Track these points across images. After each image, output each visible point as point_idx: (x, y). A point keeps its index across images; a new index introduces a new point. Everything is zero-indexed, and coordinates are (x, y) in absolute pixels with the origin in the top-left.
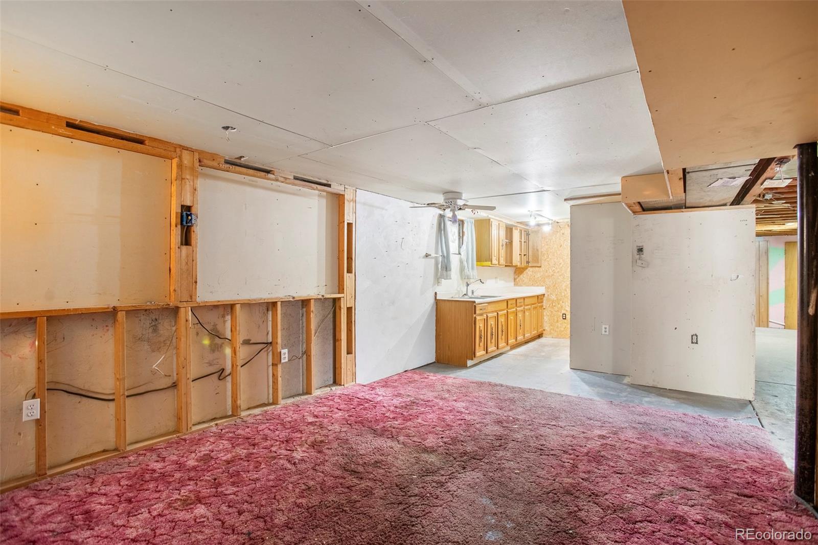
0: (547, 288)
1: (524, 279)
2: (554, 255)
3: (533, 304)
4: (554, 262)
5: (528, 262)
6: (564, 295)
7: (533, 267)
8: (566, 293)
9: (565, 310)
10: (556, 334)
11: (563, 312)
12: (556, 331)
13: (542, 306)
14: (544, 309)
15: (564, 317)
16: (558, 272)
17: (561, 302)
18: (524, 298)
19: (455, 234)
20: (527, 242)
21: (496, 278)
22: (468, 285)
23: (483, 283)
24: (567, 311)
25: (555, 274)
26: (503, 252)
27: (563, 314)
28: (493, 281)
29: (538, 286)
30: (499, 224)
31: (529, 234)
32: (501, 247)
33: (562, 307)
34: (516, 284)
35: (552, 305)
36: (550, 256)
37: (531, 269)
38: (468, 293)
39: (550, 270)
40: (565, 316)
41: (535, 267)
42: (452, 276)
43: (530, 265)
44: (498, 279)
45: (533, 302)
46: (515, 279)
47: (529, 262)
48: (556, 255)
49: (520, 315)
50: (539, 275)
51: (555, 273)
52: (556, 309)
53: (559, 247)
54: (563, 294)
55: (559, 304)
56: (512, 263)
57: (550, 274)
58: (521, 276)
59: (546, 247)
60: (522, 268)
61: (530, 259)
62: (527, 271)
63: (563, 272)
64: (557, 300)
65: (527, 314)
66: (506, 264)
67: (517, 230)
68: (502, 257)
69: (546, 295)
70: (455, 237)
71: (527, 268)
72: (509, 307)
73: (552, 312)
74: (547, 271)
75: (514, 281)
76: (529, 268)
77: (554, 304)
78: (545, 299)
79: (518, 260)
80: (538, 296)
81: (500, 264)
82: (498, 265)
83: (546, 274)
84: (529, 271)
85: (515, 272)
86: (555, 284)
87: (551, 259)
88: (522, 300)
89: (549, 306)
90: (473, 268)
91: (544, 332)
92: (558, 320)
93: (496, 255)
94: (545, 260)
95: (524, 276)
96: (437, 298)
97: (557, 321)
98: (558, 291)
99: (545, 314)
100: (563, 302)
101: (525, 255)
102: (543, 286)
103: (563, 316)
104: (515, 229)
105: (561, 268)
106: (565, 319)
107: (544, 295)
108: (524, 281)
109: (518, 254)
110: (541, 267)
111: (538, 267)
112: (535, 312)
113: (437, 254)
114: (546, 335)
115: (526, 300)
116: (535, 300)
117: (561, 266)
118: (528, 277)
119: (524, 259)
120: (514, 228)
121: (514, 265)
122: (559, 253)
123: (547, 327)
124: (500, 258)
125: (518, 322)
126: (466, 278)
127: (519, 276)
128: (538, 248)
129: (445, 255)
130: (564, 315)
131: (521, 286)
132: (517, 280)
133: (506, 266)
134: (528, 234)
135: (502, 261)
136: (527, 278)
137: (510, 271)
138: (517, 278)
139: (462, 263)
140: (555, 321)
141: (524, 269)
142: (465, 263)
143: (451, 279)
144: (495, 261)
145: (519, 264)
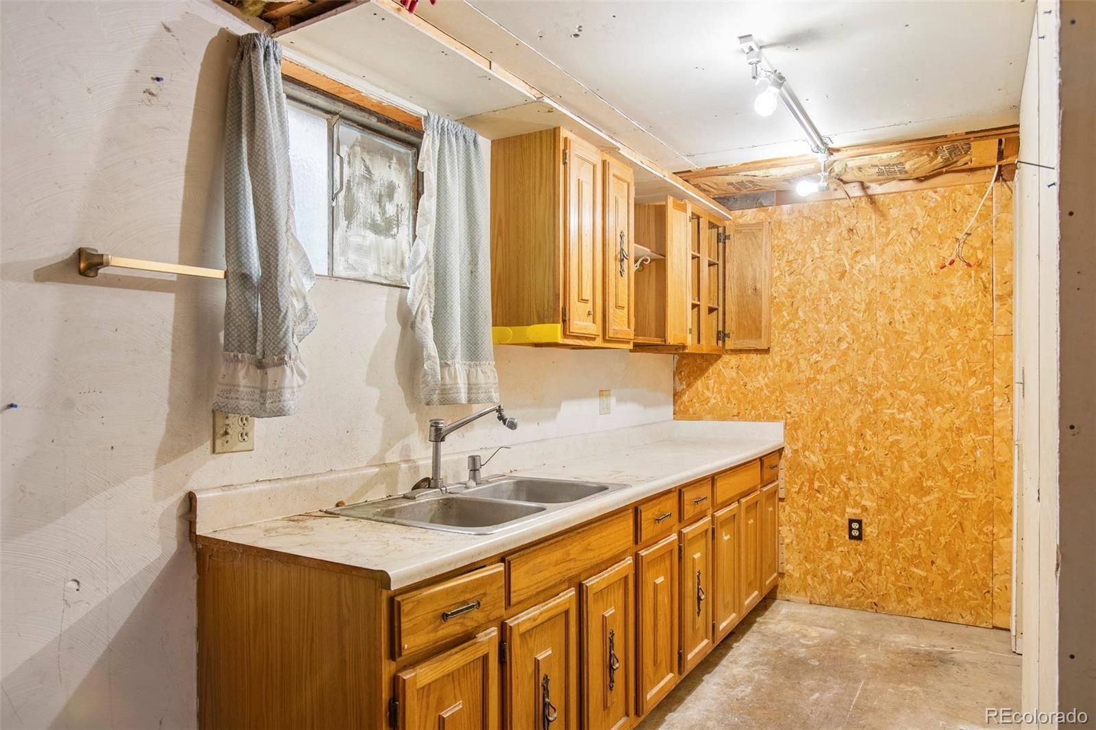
0: (792, 428)
1: (708, 394)
2: (816, 309)
3: (746, 494)
4: (818, 331)
5: (722, 336)
6: (857, 453)
7: (740, 351)
8: (861, 444)
9: (857, 505)
10: (823, 590)
11: (851, 512)
12: (824, 579)
13: (775, 491)
14: (782, 500)
15: (855, 533)
16: (833, 369)
17: (843, 478)
18: (712, 479)
19: (391, 196)
20: (719, 264)
21: (603, 393)
22: (438, 436)
23: (512, 426)
24: (865, 509)
25: (821, 377)
26: (623, 287)
27: (851, 521)
28: (591, 406)
29: (758, 418)
30: (604, 162)
31: (727, 237)
32: (613, 266)
33: (847, 494)
34: (679, 414)
35: (811, 488)
36: (801, 314)
37: (733, 360)
38: (442, 474)
39: (803, 364)
40: (860, 529)
41: (748, 351)
42: (287, 394)
43: (730, 344)
44: (613, 401)
45: (744, 488)
46: (676, 395)
47: (725, 336)
48: (823, 308)
49: (697, 556)
50: (761, 381)
51: (820, 371)
52: (824, 499)
53: (836, 276)
54: (851, 449)
55: (834, 483)
56: (662, 331)
57: (803, 377)
58: (699, 384)
59: (788, 279)
60: (702, 355)
61: (731, 326)
62: (719, 365)
63: (848, 369)
64: (829, 466)
65: (726, 538)
66: (641, 340)
67: (685, 210)
68: (617, 307)
69: (787, 452)
70: (391, 210)
71: (720, 356)
72: (646, 534)
73: (808, 511)
74: (790, 365)
75: (675, 402)
76: (726, 358)
77: (817, 484)
78: (783, 463)
79: (690, 326)
80: (761, 459)
81: (611, 334)
82: (598, 342)
83: (789, 377)
84: (728, 367)
85: (677, 372)
86: (823, 410)
87: (805, 322)
88: (705, 491)
89: (798, 492)
90: (473, 353)
91: (781, 582)
92: (830, 542)
93: (587, 294)
94: (784, 327)
95: (709, 386)
96: (201, 530)
97: (830, 546)
98: (831, 438)
99: (783, 517)
100: (849, 479)
101: (711, 310)
102: (775, 419)
103: (851, 529)
104: (677, 206)
105: (845, 353)
106: (859, 538)
107: (780, 451)
108: (707, 400)
109: (690, 306)
110: (767, 351)
111: (757, 351)
112: (751, 522)
113: (201, 262)
114: (790, 591)
115: (720, 484)
116: (751, 477)
117: (844, 346)
118: (724, 388)
119: (710, 324)
120: (670, 200)
121: (671, 340)
122: (834, 302)
123: (791, 564)
124: (611, 310)
125: (689, 585)
126: (436, 397)
127: (689, 385)
128: (758, 286)
129: (255, 266)
130: (855, 525)
131: (700, 418)
132: (685, 398)
133: (638, 347)
134: (722, 238)
135: (621, 323)
136: (719, 392)
137: (660, 367)
138: (683, 392)
139: (413, 326)
140: (823, 543)
141: (709, 359)
142: (427, 328)
143: (280, 412)
144: (582, 323)
145: (690, 340)
